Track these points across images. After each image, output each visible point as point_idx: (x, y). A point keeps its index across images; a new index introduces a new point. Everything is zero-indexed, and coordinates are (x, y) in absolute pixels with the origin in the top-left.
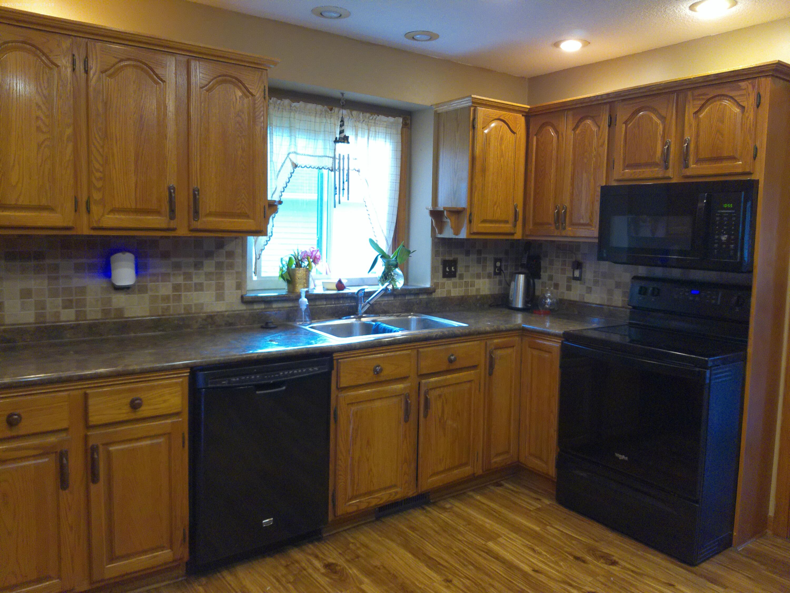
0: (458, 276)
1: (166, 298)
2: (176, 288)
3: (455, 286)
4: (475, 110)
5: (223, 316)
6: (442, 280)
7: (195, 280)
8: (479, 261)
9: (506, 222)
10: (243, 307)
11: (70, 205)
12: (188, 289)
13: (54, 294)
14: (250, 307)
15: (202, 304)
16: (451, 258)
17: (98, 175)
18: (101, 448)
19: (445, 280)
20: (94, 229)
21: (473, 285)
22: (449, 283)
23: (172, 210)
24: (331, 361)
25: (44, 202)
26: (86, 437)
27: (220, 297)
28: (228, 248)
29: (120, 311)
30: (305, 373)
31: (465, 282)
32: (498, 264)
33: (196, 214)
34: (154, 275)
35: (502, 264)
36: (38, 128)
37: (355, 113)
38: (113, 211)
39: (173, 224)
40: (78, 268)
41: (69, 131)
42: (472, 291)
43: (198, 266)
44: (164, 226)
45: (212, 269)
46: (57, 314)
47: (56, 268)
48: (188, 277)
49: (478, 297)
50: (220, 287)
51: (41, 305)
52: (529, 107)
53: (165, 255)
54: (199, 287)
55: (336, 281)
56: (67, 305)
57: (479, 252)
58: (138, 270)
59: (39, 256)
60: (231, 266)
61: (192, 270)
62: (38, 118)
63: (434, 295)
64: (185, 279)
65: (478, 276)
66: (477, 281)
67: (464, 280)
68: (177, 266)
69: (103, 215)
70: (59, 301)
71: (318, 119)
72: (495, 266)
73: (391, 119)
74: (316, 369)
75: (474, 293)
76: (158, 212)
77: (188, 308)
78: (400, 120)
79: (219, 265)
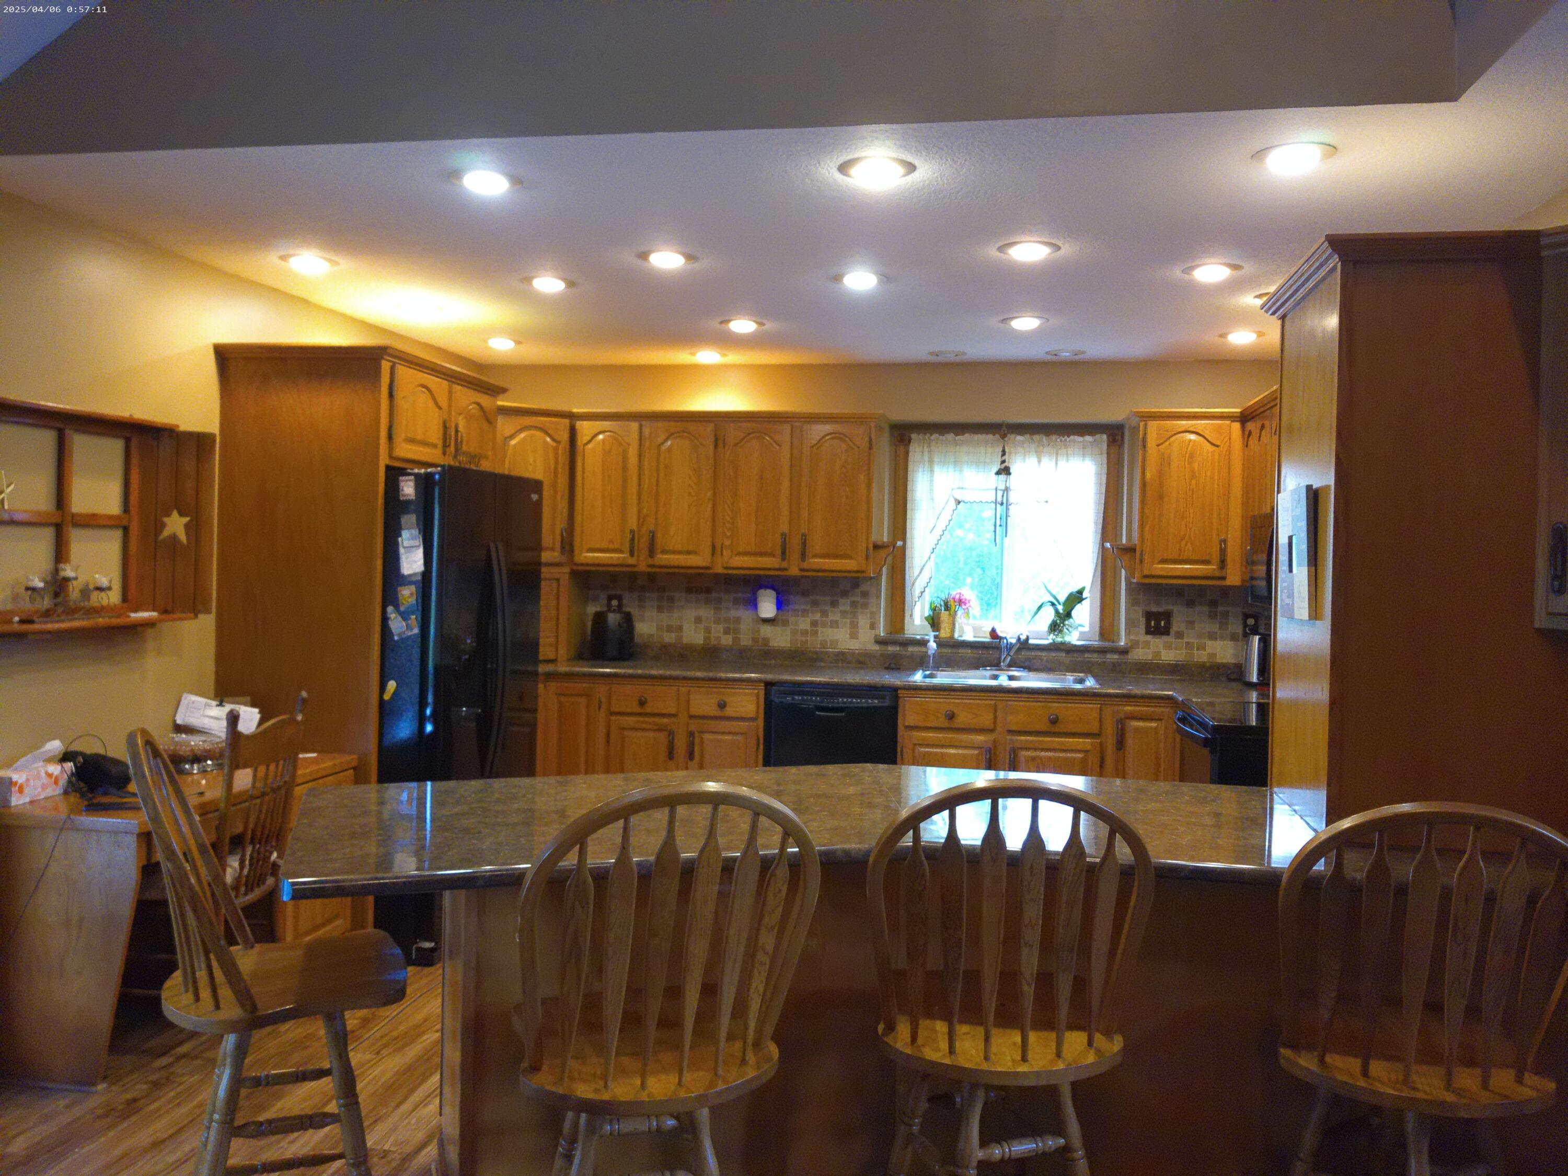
0: (1172, 632)
1: (805, 633)
2: (814, 623)
3: (1168, 647)
4: (1146, 426)
5: (853, 654)
6: (1143, 637)
7: (831, 617)
8: (1212, 616)
9: (1207, 562)
10: (877, 647)
11: (708, 551)
12: (824, 625)
13: (717, 621)
14: (884, 648)
15: (837, 641)
16: (1161, 610)
17: (728, 525)
18: (697, 734)
19: (1149, 637)
20: (726, 568)
21: (1202, 647)
22: (1157, 643)
23: (784, 553)
24: (896, 698)
25: (691, 548)
26: (688, 724)
27: (854, 636)
28: (864, 587)
29: (766, 641)
30: (864, 703)
31: (1188, 643)
32: (1251, 621)
33: (803, 556)
34: (795, 610)
35: (1260, 622)
36: (690, 494)
37: (1036, 437)
38: (739, 554)
39: (785, 565)
40: (736, 602)
41: (709, 494)
42: (1201, 657)
43: (834, 604)
44: (777, 566)
45: (848, 608)
46: (718, 638)
47: (719, 601)
48: (825, 614)
49: (1208, 665)
50: (854, 626)
51: (708, 630)
52: (1238, 410)
53: (805, 593)
54: (835, 624)
55: (990, 629)
56: (727, 632)
57: (1213, 604)
58: (779, 605)
59: (708, 591)
60: (865, 606)
61: (828, 608)
62: (689, 485)
63: (1130, 656)
64: (821, 616)
65: (1213, 636)
66: (1209, 643)
67: (1186, 640)
68: (815, 604)
69: (731, 557)
70: (721, 628)
71: (989, 450)
72: (1245, 625)
73: (1089, 438)
74: (876, 701)
75: (1204, 658)
76: (772, 555)
77: (824, 644)
78: (1105, 437)
79: (854, 605)
